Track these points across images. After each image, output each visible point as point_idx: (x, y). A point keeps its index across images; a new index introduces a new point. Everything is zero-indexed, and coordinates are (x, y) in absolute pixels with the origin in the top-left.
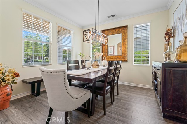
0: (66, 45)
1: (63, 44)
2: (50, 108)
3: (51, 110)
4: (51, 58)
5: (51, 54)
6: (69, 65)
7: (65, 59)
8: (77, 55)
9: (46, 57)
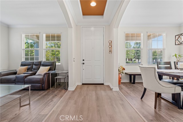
0: (157, 48)
1: (152, 48)
2: (145, 88)
3: (145, 89)
4: (142, 60)
5: (142, 57)
6: (159, 66)
7: (155, 60)
8: (170, 56)
9: (134, 59)
